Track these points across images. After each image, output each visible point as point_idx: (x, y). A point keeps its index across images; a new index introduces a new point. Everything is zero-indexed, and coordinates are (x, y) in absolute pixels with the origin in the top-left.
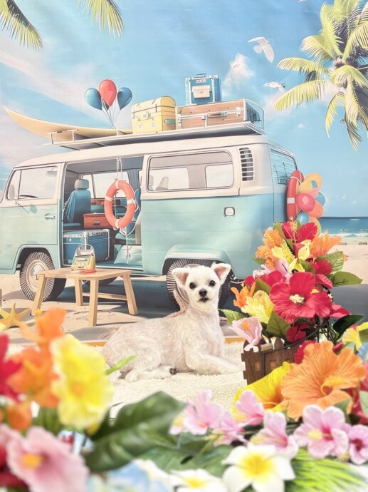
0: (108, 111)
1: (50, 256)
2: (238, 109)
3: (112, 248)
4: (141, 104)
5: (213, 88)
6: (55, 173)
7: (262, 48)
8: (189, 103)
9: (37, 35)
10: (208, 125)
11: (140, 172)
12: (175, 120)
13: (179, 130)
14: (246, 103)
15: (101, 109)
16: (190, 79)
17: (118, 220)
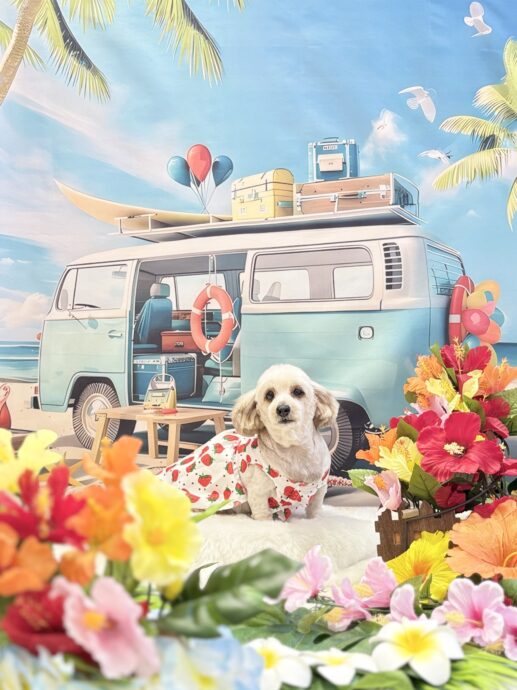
0: (199, 189)
1: (114, 389)
2: (383, 187)
3: (200, 380)
4: (246, 179)
5: (348, 157)
6: (123, 274)
7: (420, 102)
8: (313, 178)
9: (102, 80)
11: (242, 275)
13: (298, 216)
14: (395, 180)
15: (188, 184)
16: (315, 144)
17: (209, 342)
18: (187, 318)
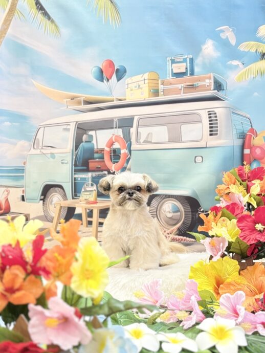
1: (64, 191)
2: (207, 81)
4: (133, 78)
5: (188, 65)
6: (68, 130)
7: (227, 34)
8: (170, 77)
10: (184, 93)
11: (131, 129)
12: (158, 90)
13: (162, 97)
14: (214, 77)
15: (103, 81)
16: (170, 58)
17: (114, 165)
18: (103, 152)
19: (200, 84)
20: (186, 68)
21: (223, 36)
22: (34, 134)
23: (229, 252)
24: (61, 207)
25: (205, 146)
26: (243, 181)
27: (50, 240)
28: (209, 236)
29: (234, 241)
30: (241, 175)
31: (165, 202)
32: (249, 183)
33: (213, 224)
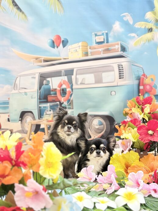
0: (58, 49)
2: (117, 46)
5: (105, 37)
7: (127, 18)
8: (94, 45)
9: (25, 15)
10: (103, 54)
11: (72, 76)
12: (88, 52)
13: (90, 57)
15: (54, 48)
16: (94, 33)
17: (63, 98)
18: (56, 91)
19: (112, 48)
20: (104, 39)
21: (125, 19)
22: (14, 81)
23: (133, 148)
24: (32, 125)
25: (116, 85)
26: (139, 105)
27: (26, 145)
28: (121, 139)
29: (136, 141)
30: (138, 102)
31: (94, 119)
32: (143, 106)
33: (123, 131)
